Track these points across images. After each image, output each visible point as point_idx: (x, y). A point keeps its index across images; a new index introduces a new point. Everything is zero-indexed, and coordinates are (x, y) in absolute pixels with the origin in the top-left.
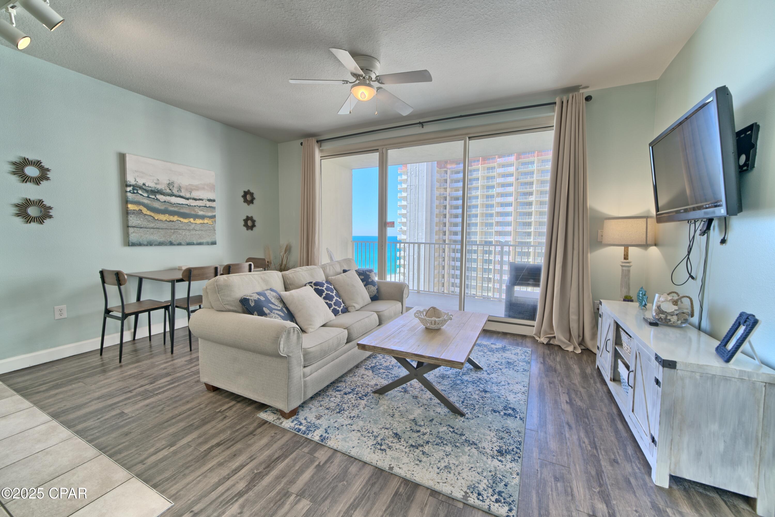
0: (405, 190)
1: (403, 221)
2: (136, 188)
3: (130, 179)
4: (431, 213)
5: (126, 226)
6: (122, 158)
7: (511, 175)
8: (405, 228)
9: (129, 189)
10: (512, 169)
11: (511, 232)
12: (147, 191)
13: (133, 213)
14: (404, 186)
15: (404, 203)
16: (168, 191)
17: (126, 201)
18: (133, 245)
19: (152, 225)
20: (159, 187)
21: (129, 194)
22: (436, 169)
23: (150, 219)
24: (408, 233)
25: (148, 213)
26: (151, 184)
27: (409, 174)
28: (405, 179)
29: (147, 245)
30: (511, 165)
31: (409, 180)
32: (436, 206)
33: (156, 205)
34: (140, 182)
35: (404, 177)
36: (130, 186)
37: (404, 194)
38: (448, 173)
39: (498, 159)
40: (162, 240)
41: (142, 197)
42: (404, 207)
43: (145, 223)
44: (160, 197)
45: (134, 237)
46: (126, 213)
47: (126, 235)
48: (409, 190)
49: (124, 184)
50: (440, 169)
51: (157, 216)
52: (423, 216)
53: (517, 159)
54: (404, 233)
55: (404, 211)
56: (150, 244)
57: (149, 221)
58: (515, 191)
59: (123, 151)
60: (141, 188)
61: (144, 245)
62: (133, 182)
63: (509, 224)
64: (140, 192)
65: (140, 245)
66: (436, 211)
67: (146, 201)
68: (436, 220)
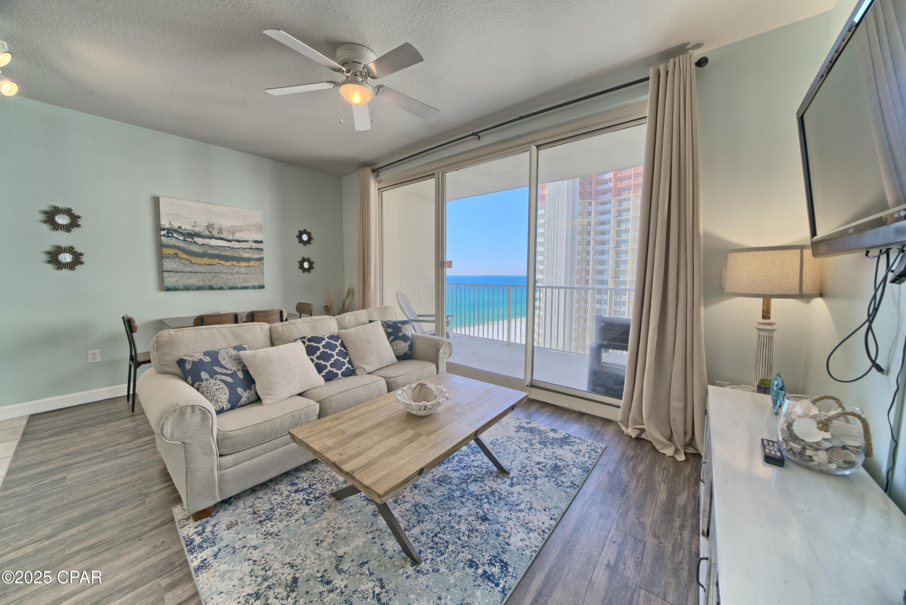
0: (542, 225)
2: (170, 231)
3: (165, 222)
4: (572, 250)
5: (161, 271)
6: (156, 201)
9: (163, 233)
12: (183, 234)
13: (168, 257)
16: (207, 233)
17: (160, 246)
18: (168, 289)
19: (189, 269)
20: (197, 230)
21: (163, 238)
22: (578, 200)
23: (187, 262)
24: (545, 272)
25: (185, 256)
26: (187, 227)
29: (184, 290)
31: (547, 214)
32: (578, 241)
33: (194, 248)
34: (176, 225)
36: (164, 229)
38: (592, 205)
40: (201, 284)
41: (178, 241)
43: (181, 268)
44: (197, 240)
45: (170, 280)
46: (161, 257)
47: (161, 279)
48: (547, 225)
49: (159, 228)
50: (583, 200)
51: (194, 260)
52: (562, 253)
54: (541, 272)
56: (187, 288)
57: (185, 265)
59: (157, 194)
60: (176, 231)
61: (181, 290)
62: (167, 226)
64: (175, 235)
65: (176, 289)
66: (578, 248)
67: (182, 245)
68: (578, 258)
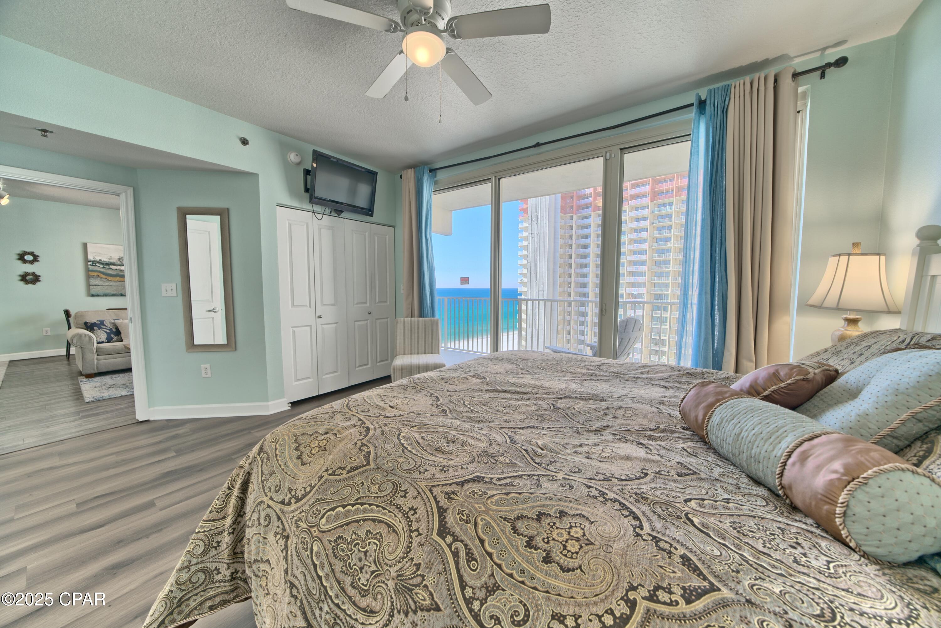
0: (526, 239)
1: (524, 272)
2: (94, 262)
3: (91, 257)
4: (555, 263)
5: (89, 285)
6: (85, 246)
7: (646, 219)
8: (525, 280)
9: (89, 263)
10: (646, 212)
11: (645, 283)
12: (102, 264)
13: (93, 277)
14: (525, 234)
15: (525, 253)
16: (119, 263)
17: (88, 271)
18: (93, 296)
19: (107, 284)
20: (112, 261)
21: (90, 266)
22: (560, 214)
23: (105, 280)
24: (529, 285)
25: (104, 276)
26: (105, 259)
27: (530, 221)
28: (525, 227)
29: (103, 296)
30: (646, 207)
32: (560, 255)
33: (110, 272)
34: (98, 259)
35: (526, 225)
36: (90, 261)
37: (525, 243)
38: (574, 219)
39: (630, 202)
40: (115, 293)
41: (99, 268)
42: (525, 257)
43: (102, 283)
44: (112, 267)
45: (94, 290)
46: (88, 277)
47: (88, 290)
48: (530, 239)
49: (87, 260)
50: (565, 214)
51: (110, 278)
52: (544, 266)
53: (652, 200)
54: (525, 284)
55: (525, 262)
56: (105, 295)
57: (104, 282)
58: (650, 236)
59: (85, 241)
60: (98, 262)
61: (101, 296)
62: (92, 259)
63: (642, 274)
64: (97, 265)
65: (98, 296)
67: (102, 270)
68: (559, 270)
